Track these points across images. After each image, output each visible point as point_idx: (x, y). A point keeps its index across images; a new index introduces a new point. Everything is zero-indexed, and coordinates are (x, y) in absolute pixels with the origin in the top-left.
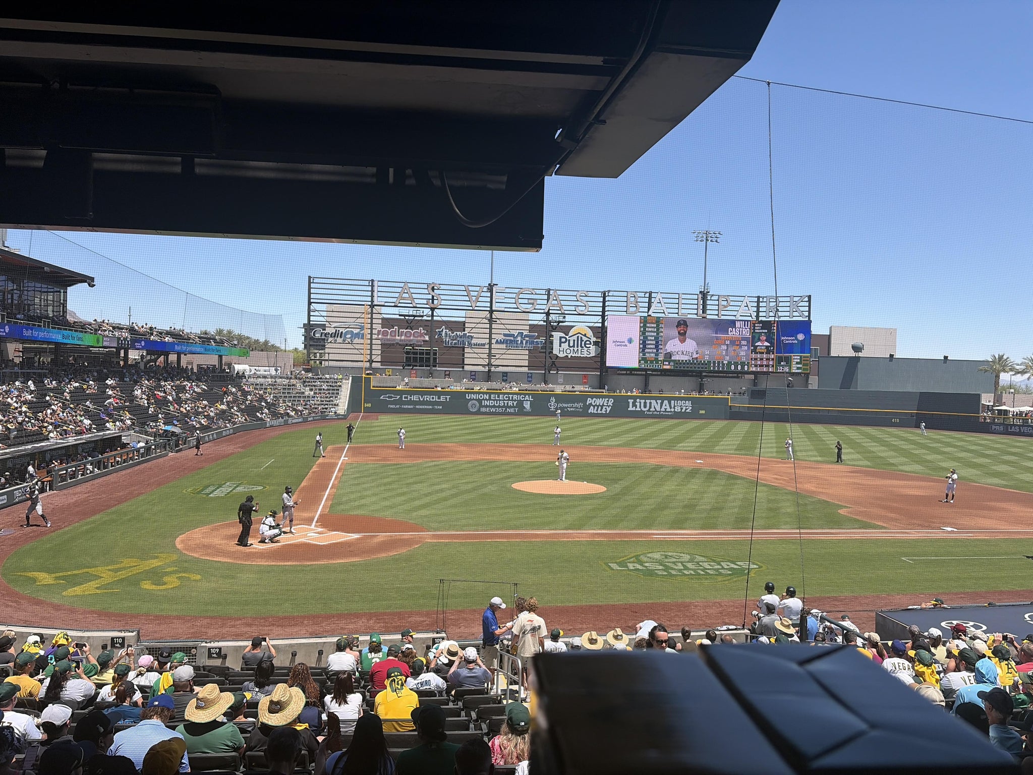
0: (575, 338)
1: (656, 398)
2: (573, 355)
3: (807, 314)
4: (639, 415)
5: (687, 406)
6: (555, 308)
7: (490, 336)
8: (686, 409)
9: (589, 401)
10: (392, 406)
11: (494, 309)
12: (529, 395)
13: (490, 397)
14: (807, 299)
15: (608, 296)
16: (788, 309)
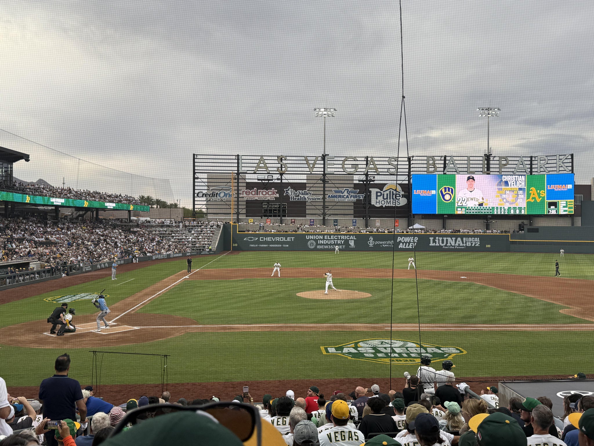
0: (388, 192)
1: (451, 236)
2: (387, 205)
3: (570, 168)
4: (439, 249)
5: (477, 242)
6: (372, 171)
7: (324, 193)
8: (475, 244)
9: (399, 239)
10: (252, 246)
11: (326, 172)
12: (353, 235)
13: (324, 237)
14: (570, 157)
15: (413, 160)
16: (555, 165)
